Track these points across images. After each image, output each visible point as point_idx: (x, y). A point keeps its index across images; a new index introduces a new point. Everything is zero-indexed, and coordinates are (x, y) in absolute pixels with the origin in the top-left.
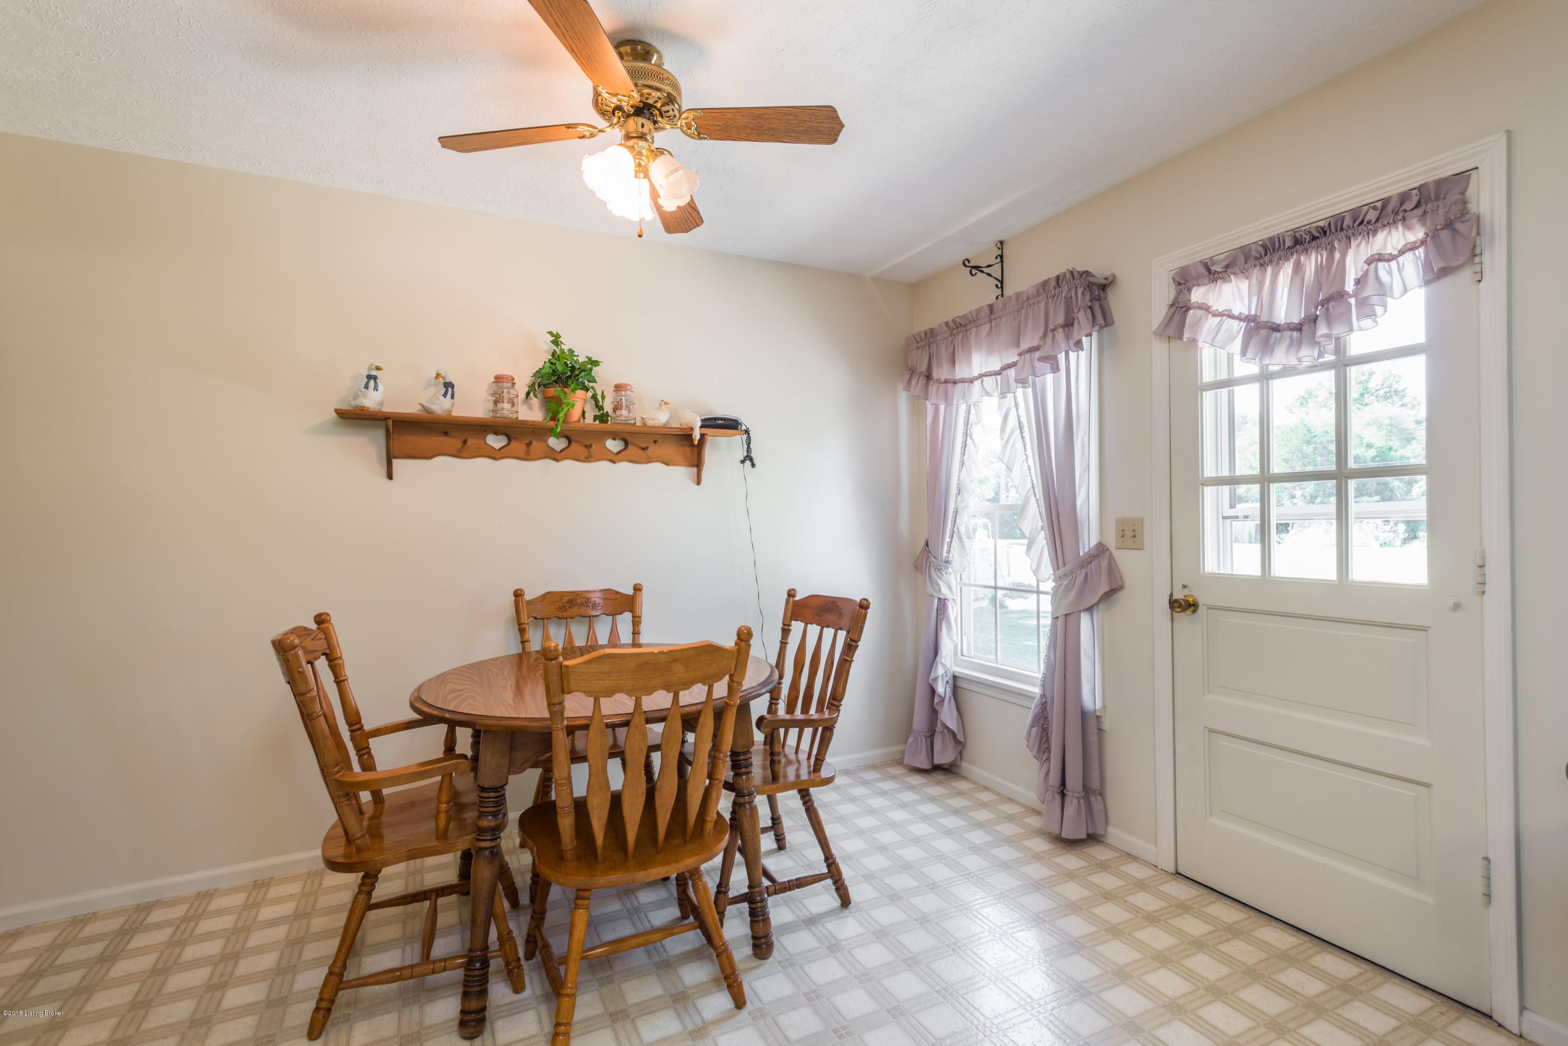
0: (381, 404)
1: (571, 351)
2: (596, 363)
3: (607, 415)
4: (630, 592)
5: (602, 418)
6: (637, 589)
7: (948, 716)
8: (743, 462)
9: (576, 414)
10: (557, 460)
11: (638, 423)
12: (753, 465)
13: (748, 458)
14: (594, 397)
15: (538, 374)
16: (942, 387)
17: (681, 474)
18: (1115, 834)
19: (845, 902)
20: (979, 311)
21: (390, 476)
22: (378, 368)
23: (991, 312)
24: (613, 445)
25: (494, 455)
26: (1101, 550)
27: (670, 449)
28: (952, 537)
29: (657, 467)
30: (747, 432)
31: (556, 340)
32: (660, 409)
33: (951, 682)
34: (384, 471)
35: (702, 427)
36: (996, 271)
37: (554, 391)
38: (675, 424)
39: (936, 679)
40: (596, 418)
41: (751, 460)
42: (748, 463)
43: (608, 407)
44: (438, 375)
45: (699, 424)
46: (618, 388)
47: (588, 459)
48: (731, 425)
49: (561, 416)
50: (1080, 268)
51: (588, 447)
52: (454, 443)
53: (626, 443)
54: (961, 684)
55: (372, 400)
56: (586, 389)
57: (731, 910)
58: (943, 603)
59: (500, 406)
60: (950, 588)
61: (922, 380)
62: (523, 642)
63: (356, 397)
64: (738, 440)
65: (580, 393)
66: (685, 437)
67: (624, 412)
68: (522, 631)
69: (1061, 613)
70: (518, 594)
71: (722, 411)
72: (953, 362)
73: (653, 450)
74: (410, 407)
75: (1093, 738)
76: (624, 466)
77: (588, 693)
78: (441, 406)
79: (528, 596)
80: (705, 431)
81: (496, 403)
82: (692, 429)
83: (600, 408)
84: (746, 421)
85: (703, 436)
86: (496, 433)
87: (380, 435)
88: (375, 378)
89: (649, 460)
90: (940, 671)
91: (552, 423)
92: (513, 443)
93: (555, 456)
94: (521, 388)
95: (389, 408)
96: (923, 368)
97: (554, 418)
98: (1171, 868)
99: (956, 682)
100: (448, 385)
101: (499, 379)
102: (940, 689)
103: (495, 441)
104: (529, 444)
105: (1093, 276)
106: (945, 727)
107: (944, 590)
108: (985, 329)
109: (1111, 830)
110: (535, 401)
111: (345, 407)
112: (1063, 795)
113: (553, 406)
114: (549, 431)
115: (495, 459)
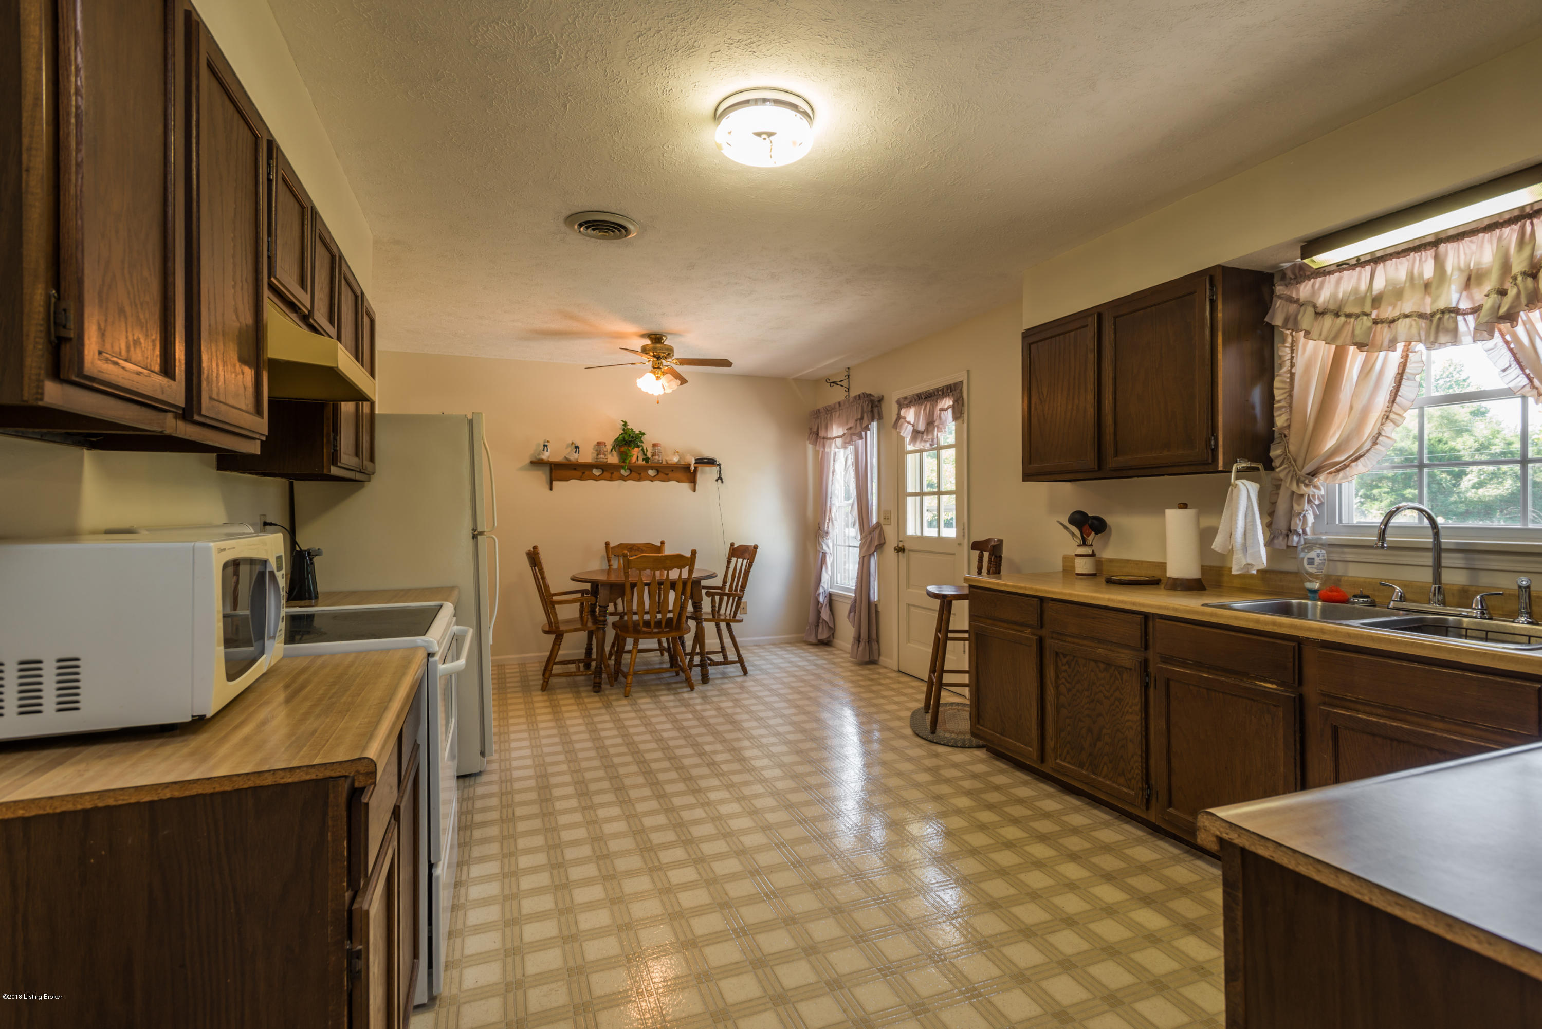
0: (549, 457)
1: (632, 429)
2: (644, 434)
3: (648, 458)
4: (659, 544)
5: (646, 460)
6: (663, 543)
7: (825, 615)
8: (717, 480)
9: (634, 459)
10: (625, 481)
11: (664, 462)
12: (722, 482)
13: (720, 478)
14: (643, 450)
15: (616, 440)
16: (822, 441)
17: (685, 486)
18: (883, 659)
19: (745, 672)
20: (835, 404)
21: (551, 489)
22: (548, 442)
23: (840, 406)
24: (651, 473)
25: (596, 479)
26: (878, 524)
27: (679, 475)
28: (829, 520)
29: (673, 483)
30: (719, 465)
31: (625, 424)
32: (674, 454)
33: (828, 596)
34: (548, 487)
35: (696, 463)
36: (845, 383)
37: (624, 449)
38: (682, 463)
39: (819, 594)
40: (643, 460)
41: (721, 479)
42: (720, 481)
43: (649, 455)
44: (572, 443)
45: (694, 462)
46: (654, 445)
47: (639, 480)
48: (711, 462)
49: (627, 461)
50: (868, 392)
51: (640, 474)
52: (579, 473)
53: (658, 472)
54: (834, 598)
55: (545, 456)
56: (638, 447)
57: (694, 669)
58: (824, 554)
59: (599, 456)
60: (828, 547)
61: (814, 436)
62: (609, 566)
63: (539, 455)
64: (715, 469)
65: (636, 449)
66: (687, 468)
67: (657, 457)
68: (609, 561)
69: (862, 555)
70: (607, 544)
71: (707, 454)
72: (826, 428)
73: (671, 475)
74: (558, 458)
75: (874, 615)
76: (657, 483)
77: (637, 569)
78: (574, 457)
79: (612, 545)
80: (696, 465)
81: (598, 455)
82: (690, 465)
83: (645, 455)
84: (719, 460)
85: (695, 468)
86: (597, 468)
87: (547, 469)
88: (547, 446)
89: (669, 480)
90: (821, 590)
91: (623, 464)
92: (605, 473)
93: (624, 479)
94: (609, 447)
95: (552, 460)
96: (815, 430)
97: (624, 462)
98: (896, 669)
99: (831, 597)
100: (577, 447)
101: (599, 444)
102: (821, 599)
103: (596, 472)
104: (612, 473)
105: (873, 396)
106: (824, 620)
107: (825, 547)
108: (838, 414)
109: (881, 658)
110: (614, 453)
111: (534, 459)
112: (859, 642)
113: (624, 456)
114: (622, 467)
115: (597, 480)
